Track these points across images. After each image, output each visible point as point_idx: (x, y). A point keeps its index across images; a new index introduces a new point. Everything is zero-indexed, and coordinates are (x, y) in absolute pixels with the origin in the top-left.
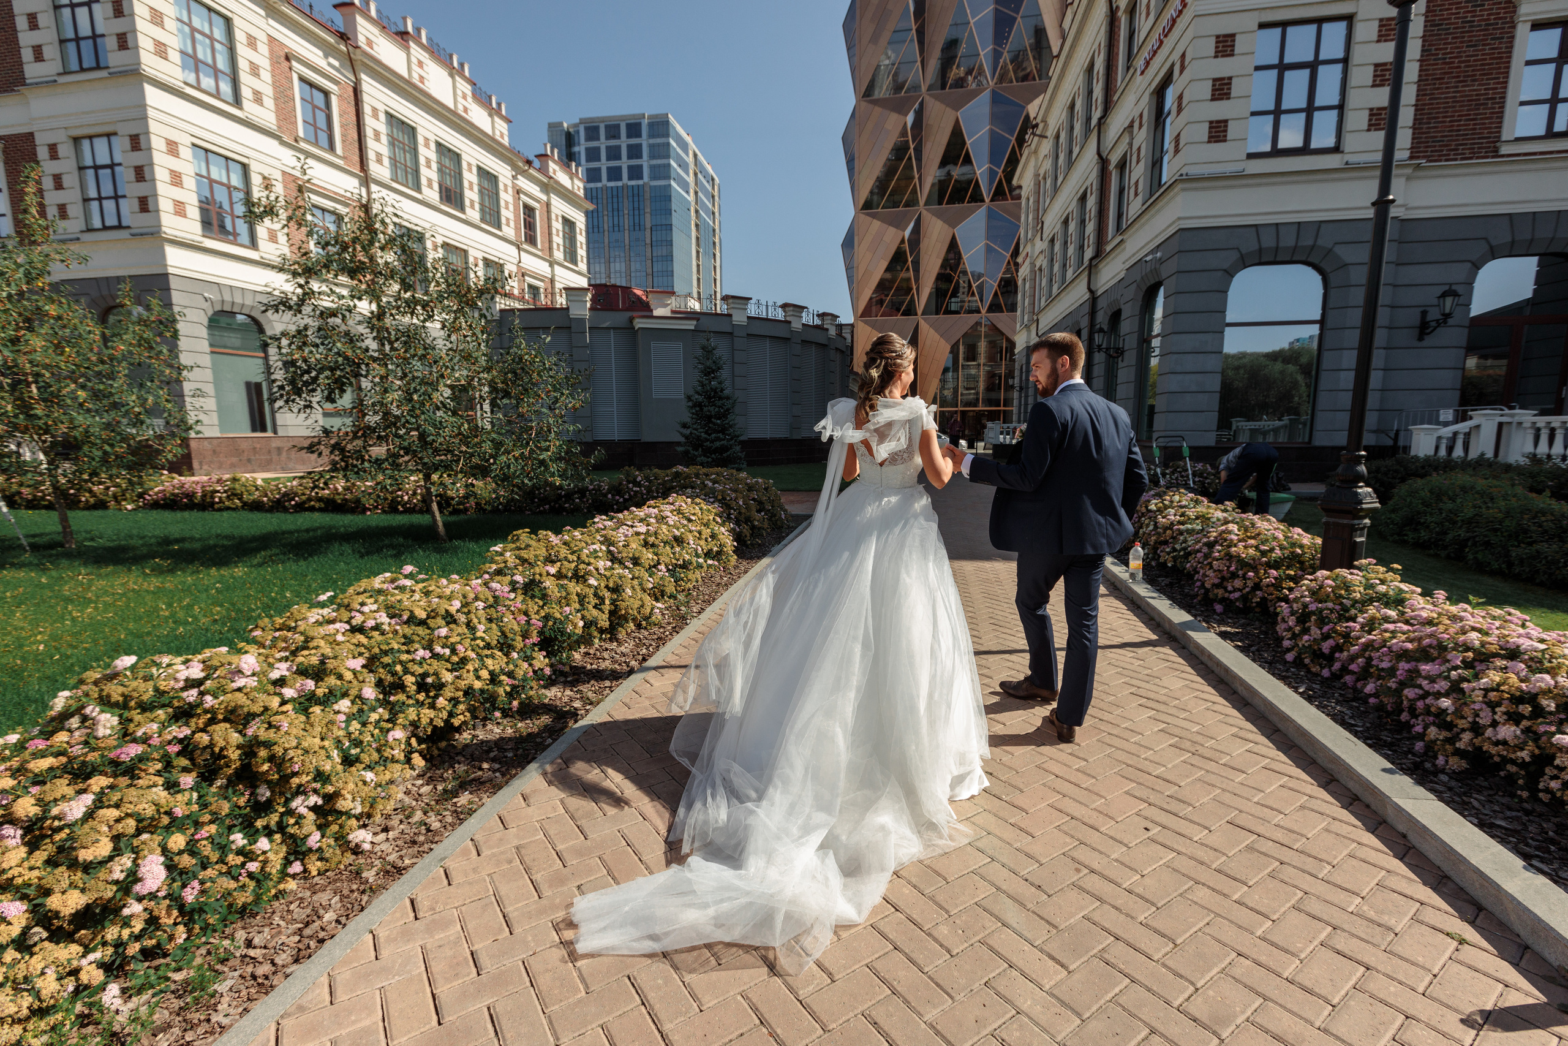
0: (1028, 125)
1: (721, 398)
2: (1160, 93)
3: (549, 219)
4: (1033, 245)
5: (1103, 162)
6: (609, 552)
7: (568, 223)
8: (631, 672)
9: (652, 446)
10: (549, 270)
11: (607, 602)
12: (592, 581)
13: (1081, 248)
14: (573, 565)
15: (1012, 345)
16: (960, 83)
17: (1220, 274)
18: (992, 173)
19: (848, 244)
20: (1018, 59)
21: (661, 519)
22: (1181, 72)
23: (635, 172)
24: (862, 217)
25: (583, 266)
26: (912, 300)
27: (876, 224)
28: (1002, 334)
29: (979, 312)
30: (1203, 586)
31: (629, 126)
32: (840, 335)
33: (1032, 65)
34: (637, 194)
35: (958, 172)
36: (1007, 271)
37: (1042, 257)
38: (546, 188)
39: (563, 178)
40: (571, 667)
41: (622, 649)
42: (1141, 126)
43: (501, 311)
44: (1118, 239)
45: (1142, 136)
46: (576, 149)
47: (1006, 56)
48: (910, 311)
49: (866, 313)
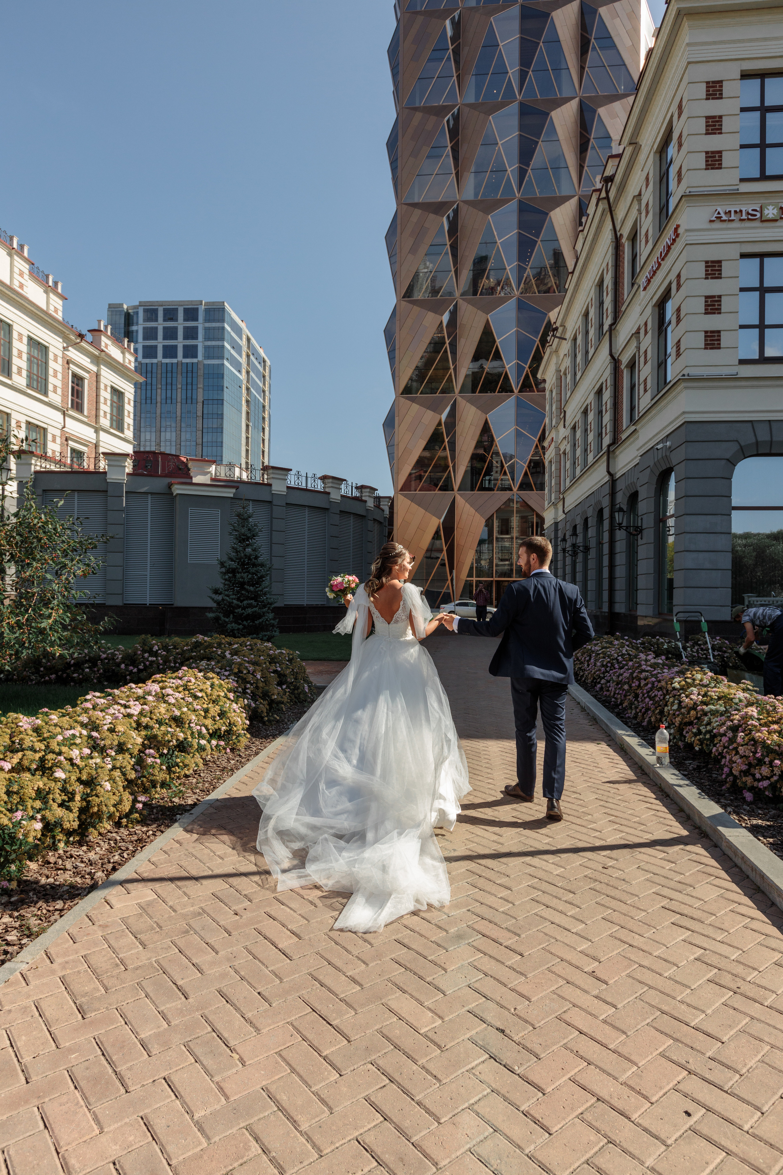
0: (550, 328)
1: (254, 565)
2: (661, 305)
3: (98, 388)
4: (558, 432)
5: (615, 362)
6: (90, 737)
7: (117, 393)
8: (94, 887)
9: (185, 611)
10: (94, 436)
11: (78, 798)
12: (60, 774)
13: (600, 435)
14: (38, 756)
15: (542, 520)
16: (492, 291)
17: (723, 462)
18: (520, 369)
19: (389, 424)
20: (540, 276)
21: (162, 698)
22: (678, 290)
23: (191, 352)
24: (402, 400)
25: (129, 434)
26: (449, 477)
27: (415, 407)
28: (533, 510)
29: (510, 489)
30: (731, 773)
31: (186, 311)
32: (378, 506)
33: (552, 281)
34: (190, 371)
35: (489, 366)
36: (536, 453)
37: (565, 442)
38: (96, 360)
39: (115, 352)
40: (20, 882)
41: (92, 855)
42: (646, 332)
43: (36, 472)
44: (633, 428)
45: (647, 342)
46: (134, 328)
47: (529, 272)
48: (447, 487)
49: (406, 487)
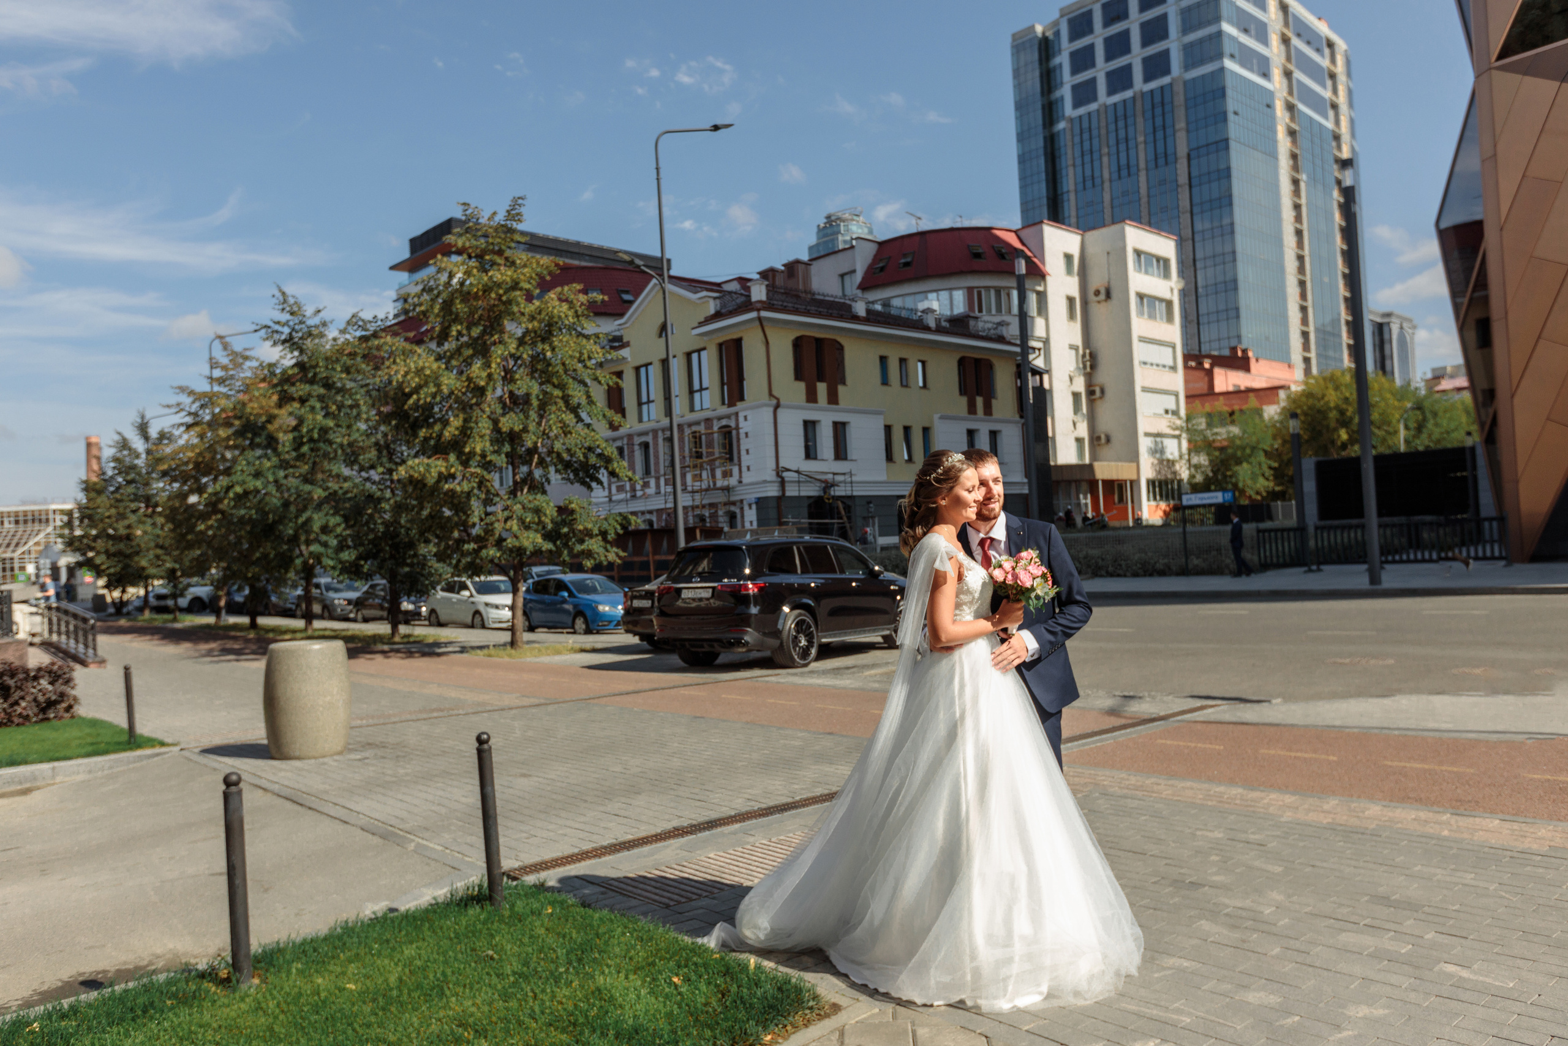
23: (1157, 66)
34: (1160, 102)
46: (1056, 61)
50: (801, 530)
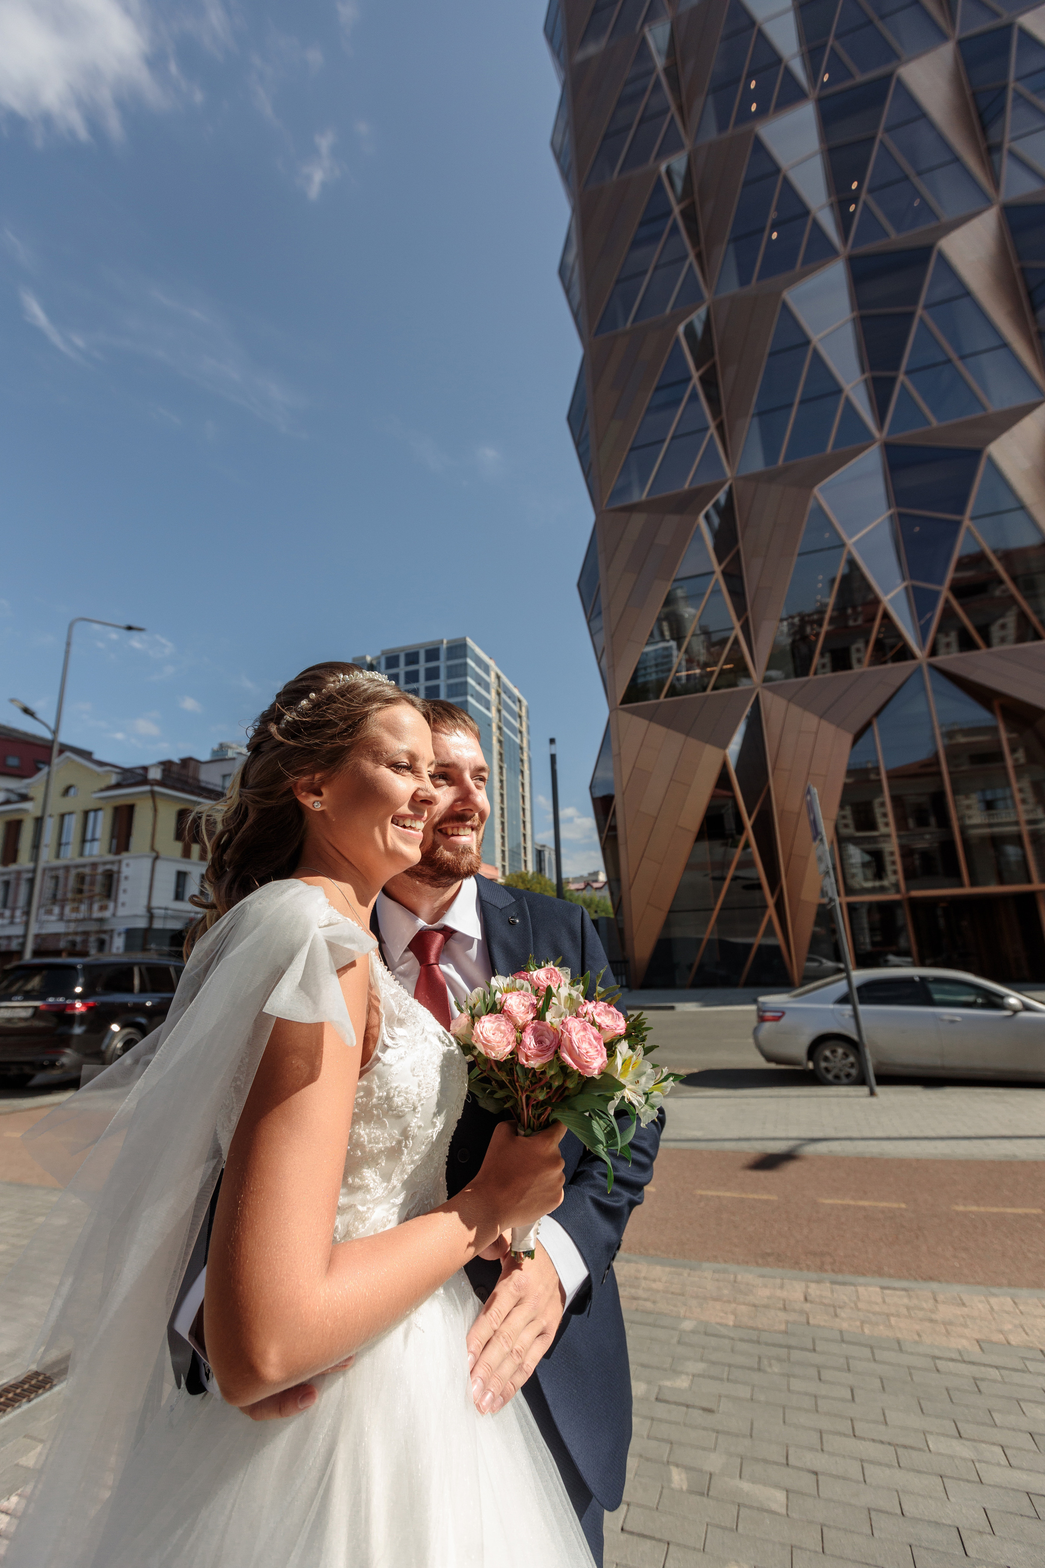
31: (427, 652)
50: (161, 954)
